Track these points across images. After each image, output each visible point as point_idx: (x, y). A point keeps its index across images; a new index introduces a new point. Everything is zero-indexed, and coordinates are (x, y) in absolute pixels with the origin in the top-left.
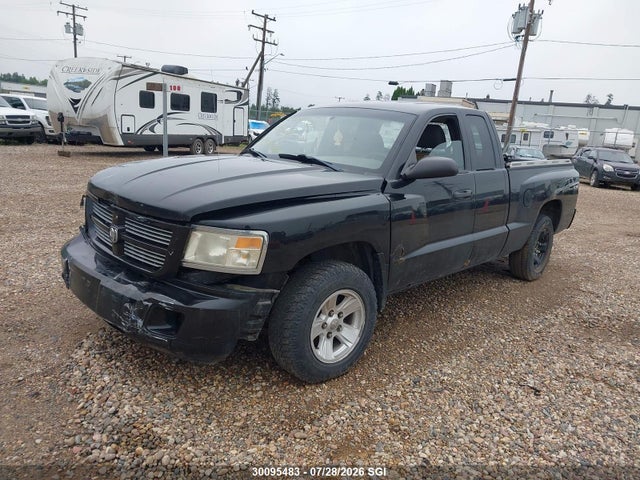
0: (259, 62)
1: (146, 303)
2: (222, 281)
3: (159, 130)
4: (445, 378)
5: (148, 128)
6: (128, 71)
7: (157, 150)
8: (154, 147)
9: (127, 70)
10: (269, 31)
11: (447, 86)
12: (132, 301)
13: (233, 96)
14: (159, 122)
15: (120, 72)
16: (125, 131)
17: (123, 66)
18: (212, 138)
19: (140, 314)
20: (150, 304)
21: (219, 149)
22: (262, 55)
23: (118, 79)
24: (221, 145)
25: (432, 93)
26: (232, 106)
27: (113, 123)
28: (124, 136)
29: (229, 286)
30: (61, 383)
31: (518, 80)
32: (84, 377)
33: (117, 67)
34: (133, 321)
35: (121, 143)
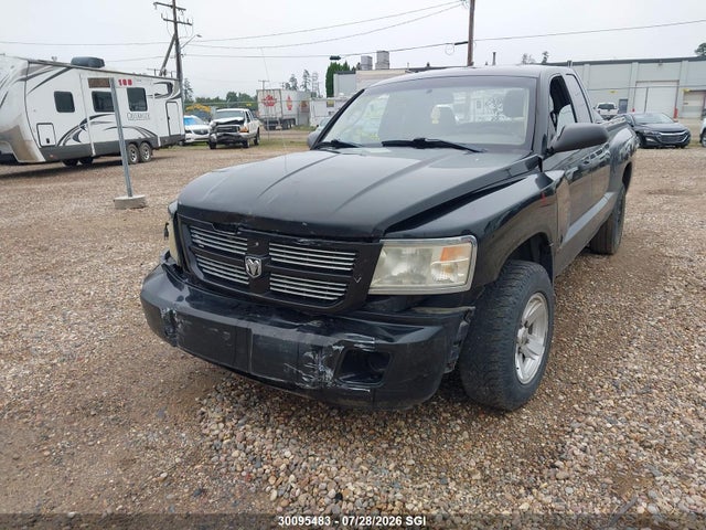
0: (174, 47)
1: (336, 348)
2: (413, 306)
3: (85, 138)
4: (640, 375)
5: (71, 136)
6: (37, 68)
7: (79, 163)
8: (76, 160)
9: (35, 68)
10: (179, 9)
11: (384, 56)
12: (317, 349)
13: (163, 89)
14: (83, 128)
15: (27, 71)
16: (44, 143)
17: (30, 62)
18: (146, 141)
19: (329, 364)
20: (341, 348)
21: (156, 154)
22: (176, 39)
23: (25, 80)
24: (157, 149)
25: (369, 66)
26: (163, 100)
27: (28, 135)
28: (44, 150)
29: (418, 310)
30: (223, 470)
31: (470, 42)
32: (251, 457)
33: (22, 65)
34: (321, 374)
35: (42, 159)
